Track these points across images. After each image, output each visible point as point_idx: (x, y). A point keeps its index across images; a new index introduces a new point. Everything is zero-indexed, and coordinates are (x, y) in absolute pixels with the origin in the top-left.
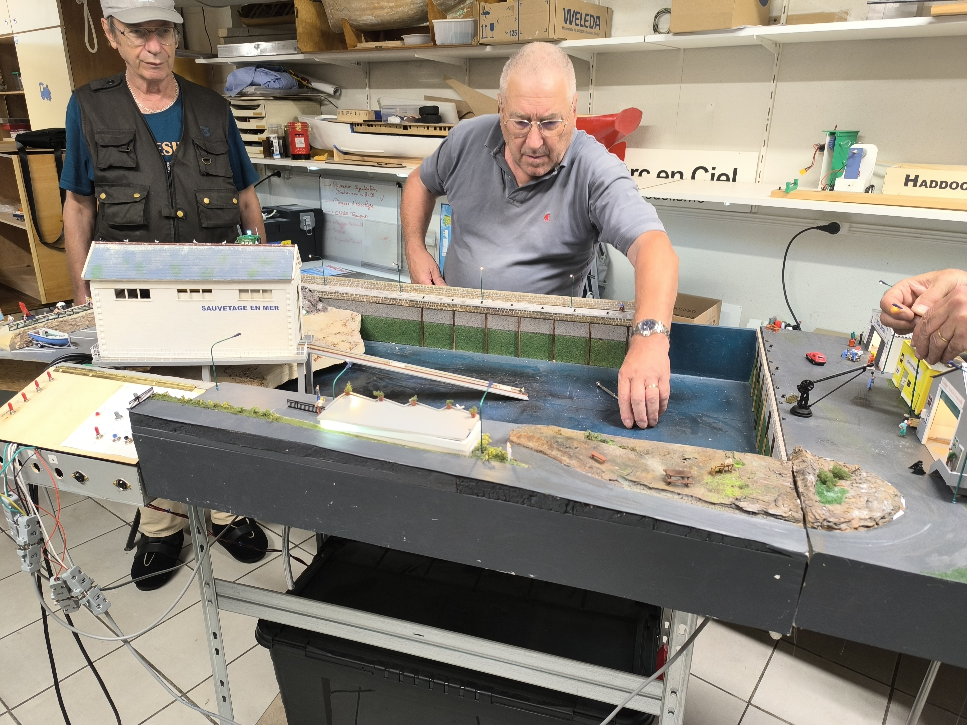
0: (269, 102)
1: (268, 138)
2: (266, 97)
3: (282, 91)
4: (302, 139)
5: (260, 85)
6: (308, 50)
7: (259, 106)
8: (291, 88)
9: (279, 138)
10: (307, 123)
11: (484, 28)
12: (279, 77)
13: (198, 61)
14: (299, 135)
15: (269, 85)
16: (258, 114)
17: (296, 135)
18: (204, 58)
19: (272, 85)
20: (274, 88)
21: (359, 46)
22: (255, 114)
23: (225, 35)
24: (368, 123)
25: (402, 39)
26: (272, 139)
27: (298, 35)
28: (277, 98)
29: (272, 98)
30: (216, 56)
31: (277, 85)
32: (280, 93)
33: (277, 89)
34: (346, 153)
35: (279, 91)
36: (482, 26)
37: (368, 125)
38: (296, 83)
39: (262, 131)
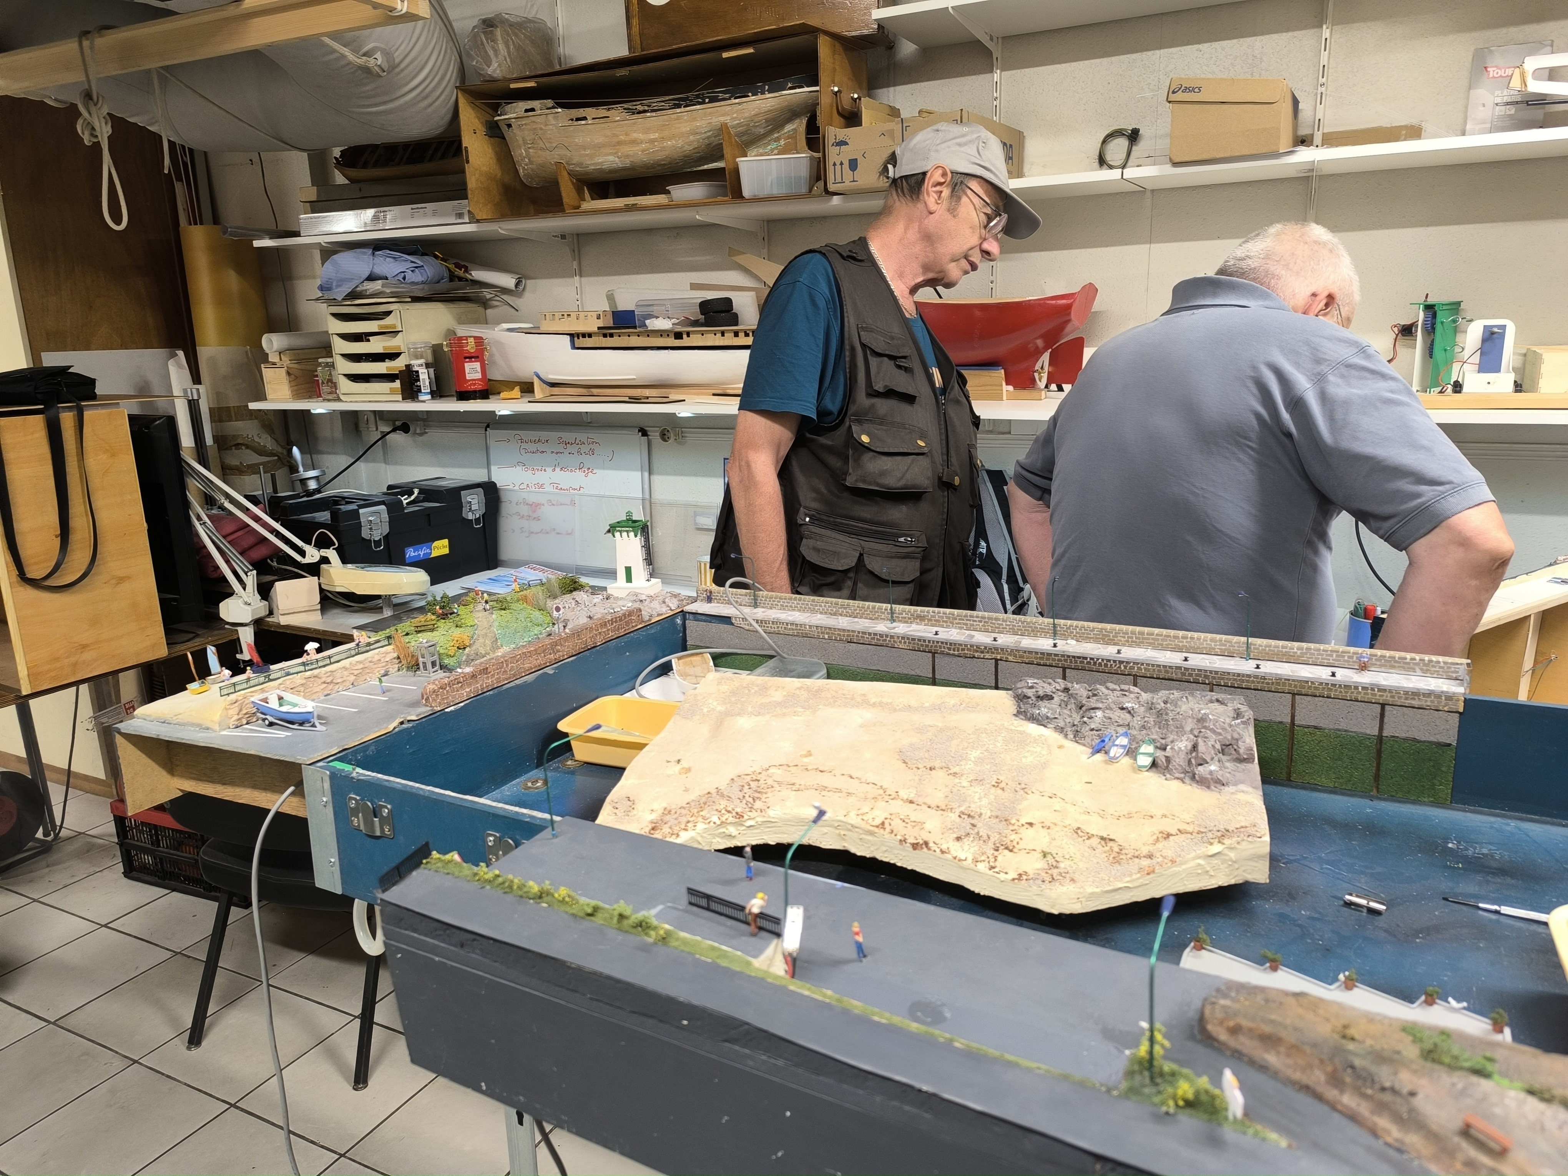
0: (407, 306)
1: (408, 367)
2: (399, 297)
3: (426, 287)
4: (477, 365)
5: (387, 278)
6: (485, 217)
7: (389, 313)
8: (438, 282)
9: (428, 366)
10: (481, 338)
11: (838, 167)
12: (421, 264)
13: (257, 244)
14: (471, 358)
15: (404, 278)
16: (387, 327)
17: (466, 358)
18: (271, 238)
19: (411, 277)
20: (413, 283)
21: (585, 206)
22: (380, 327)
23: (314, 198)
24: (605, 332)
25: (668, 192)
26: (416, 368)
27: (469, 192)
28: (416, 299)
29: (409, 300)
30: (297, 234)
31: (417, 277)
32: (423, 289)
33: (417, 284)
34: (553, 385)
35: (421, 286)
36: (835, 164)
37: (605, 336)
38: (446, 274)
39: (393, 356)
